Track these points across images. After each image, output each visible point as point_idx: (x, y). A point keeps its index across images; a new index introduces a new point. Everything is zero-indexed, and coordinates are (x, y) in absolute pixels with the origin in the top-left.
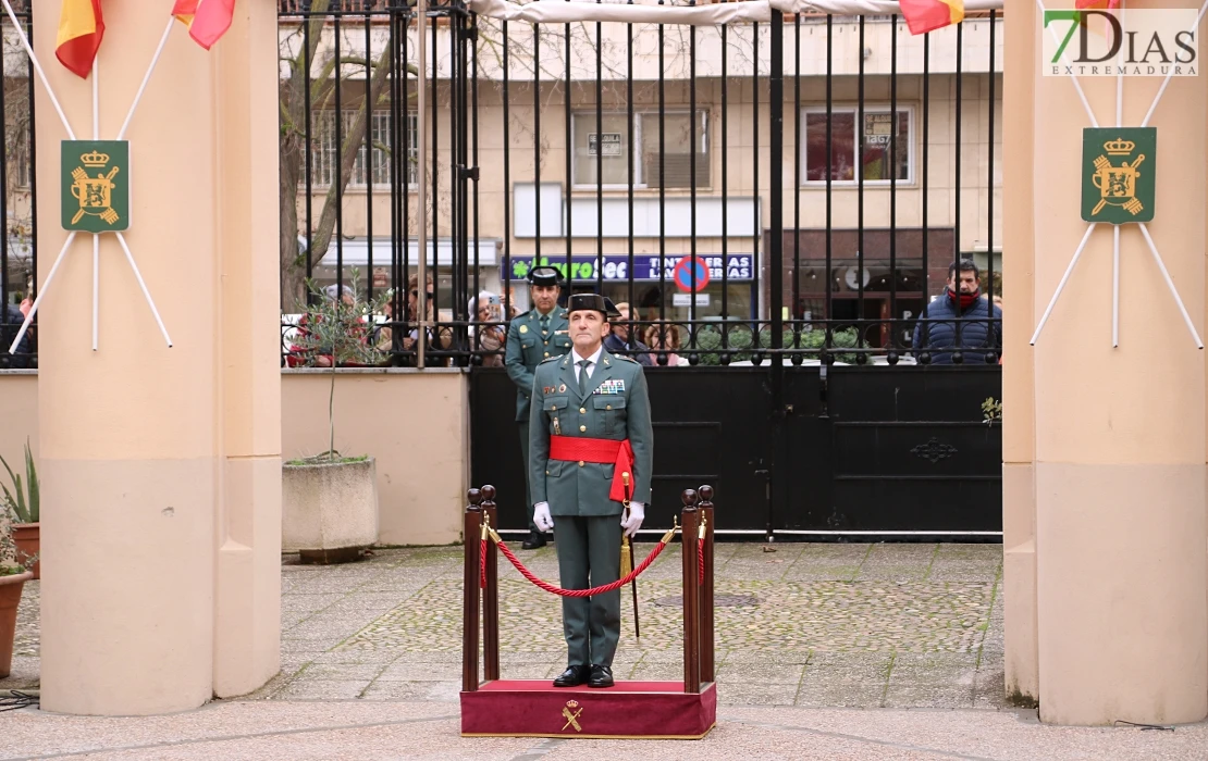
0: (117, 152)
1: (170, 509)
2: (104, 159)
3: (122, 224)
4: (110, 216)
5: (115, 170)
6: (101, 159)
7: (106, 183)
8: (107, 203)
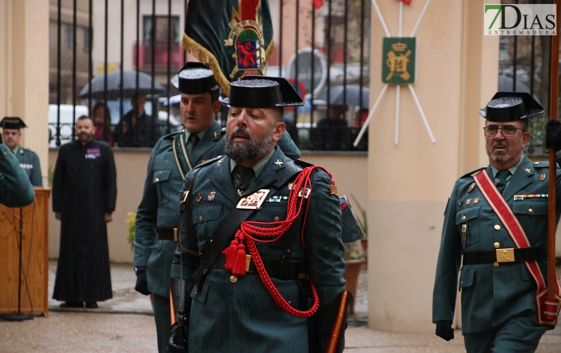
0: (410, 43)
1: (433, 228)
2: (403, 47)
3: (412, 80)
4: (406, 76)
5: (409, 52)
6: (401, 47)
7: (404, 59)
8: (404, 69)
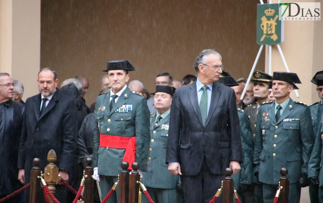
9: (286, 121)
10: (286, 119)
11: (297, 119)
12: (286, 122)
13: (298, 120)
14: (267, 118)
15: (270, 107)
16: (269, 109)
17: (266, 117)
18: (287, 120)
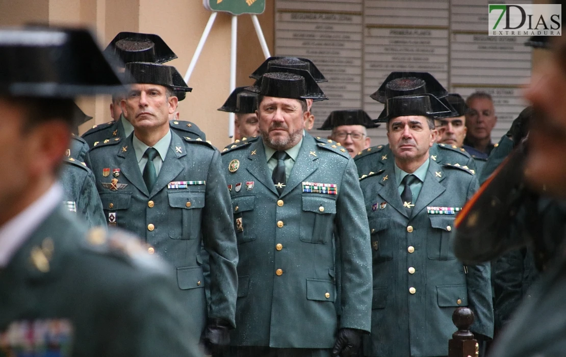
9: (173, 187)
10: (173, 183)
11: (200, 182)
12: (175, 189)
13: (203, 184)
14: (118, 183)
15: (120, 154)
16: (118, 158)
17: (116, 180)
18: (177, 184)
